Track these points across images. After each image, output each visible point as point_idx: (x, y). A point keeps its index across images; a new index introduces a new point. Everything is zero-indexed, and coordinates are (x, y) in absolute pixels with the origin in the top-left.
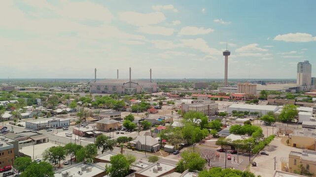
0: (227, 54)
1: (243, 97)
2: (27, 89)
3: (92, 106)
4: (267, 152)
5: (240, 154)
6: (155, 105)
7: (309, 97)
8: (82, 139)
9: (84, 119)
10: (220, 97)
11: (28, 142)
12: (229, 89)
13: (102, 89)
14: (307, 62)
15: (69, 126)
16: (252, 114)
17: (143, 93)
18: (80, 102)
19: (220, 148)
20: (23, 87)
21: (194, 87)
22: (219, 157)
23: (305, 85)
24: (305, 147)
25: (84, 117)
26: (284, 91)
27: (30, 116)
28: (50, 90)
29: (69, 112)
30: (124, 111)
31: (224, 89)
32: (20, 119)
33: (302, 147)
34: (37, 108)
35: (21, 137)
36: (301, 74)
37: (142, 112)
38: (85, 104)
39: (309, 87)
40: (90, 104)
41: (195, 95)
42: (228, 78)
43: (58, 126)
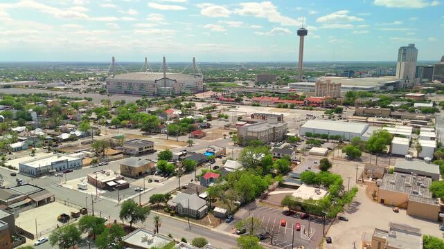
0: (302, 33)
1: (322, 103)
2: (14, 86)
3: (112, 124)
4: (346, 215)
5: (312, 219)
6: (201, 121)
7: (409, 101)
8: (102, 195)
9: (102, 151)
10: (291, 101)
11: (27, 205)
12: (305, 86)
13: (125, 88)
14: (412, 47)
15: (82, 166)
16: (332, 138)
17: (184, 94)
18: (94, 116)
19: (286, 209)
20: (7, 81)
21: (256, 80)
22: (284, 226)
23: (407, 78)
24: (395, 204)
25: (101, 148)
26: (378, 89)
27: (23, 147)
28: (48, 88)
29: (80, 137)
30: (158, 133)
31: (297, 85)
32: (10, 153)
33: (391, 203)
34: (32, 132)
35: (15, 196)
36: (403, 64)
37: (183, 134)
38: (101, 120)
39: (412, 81)
40: (109, 121)
41: (257, 99)
42: (303, 61)
43: (66, 168)
